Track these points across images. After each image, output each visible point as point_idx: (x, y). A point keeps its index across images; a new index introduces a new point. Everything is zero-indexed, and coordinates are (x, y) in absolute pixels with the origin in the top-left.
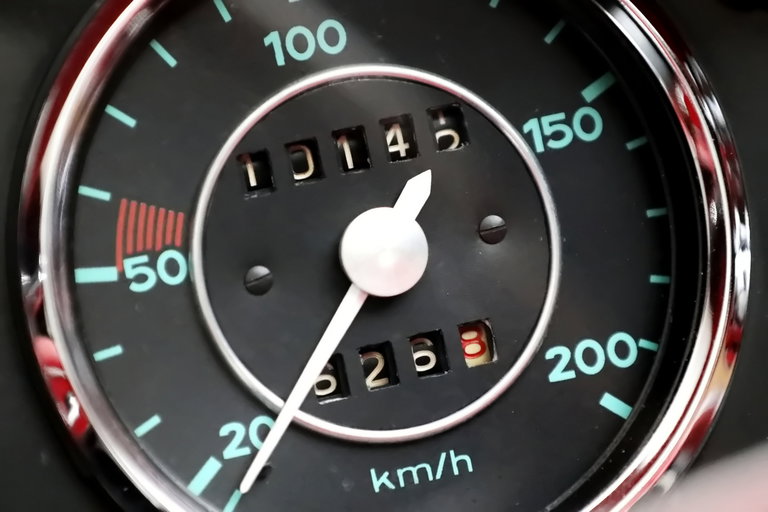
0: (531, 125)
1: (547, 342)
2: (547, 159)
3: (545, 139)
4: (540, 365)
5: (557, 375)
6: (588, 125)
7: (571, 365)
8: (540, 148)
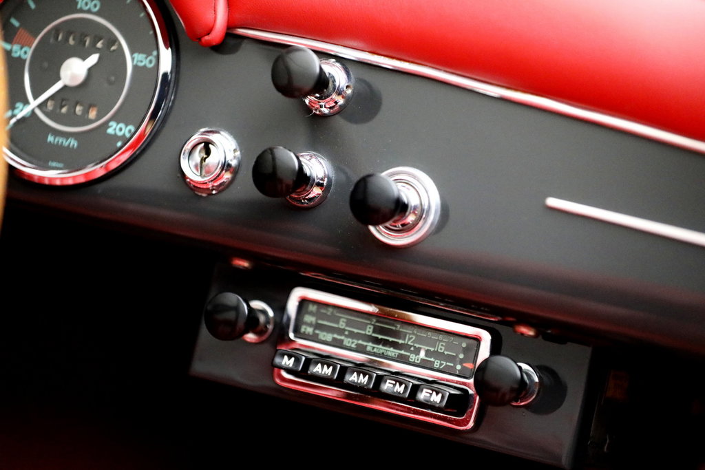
0: (136, 55)
1: (112, 119)
2: (135, 67)
3: (138, 61)
4: (106, 125)
5: (110, 131)
6: (151, 62)
7: (115, 129)
8: (135, 62)
